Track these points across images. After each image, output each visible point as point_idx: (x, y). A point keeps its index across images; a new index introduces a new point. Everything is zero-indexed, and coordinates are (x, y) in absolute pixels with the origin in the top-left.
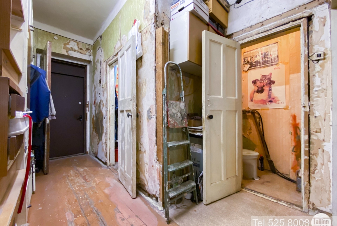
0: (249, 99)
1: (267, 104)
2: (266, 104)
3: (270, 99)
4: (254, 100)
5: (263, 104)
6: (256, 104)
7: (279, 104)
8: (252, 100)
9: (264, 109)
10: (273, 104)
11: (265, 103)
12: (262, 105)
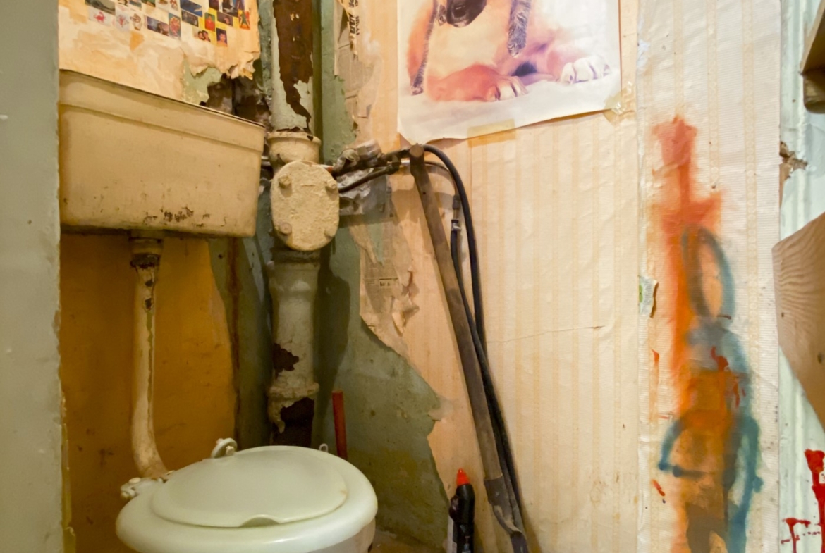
0: (404, 78)
1: (506, 91)
2: (498, 95)
3: (518, 57)
4: (432, 80)
5: (481, 98)
6: (442, 106)
7: (574, 79)
8: (417, 81)
9: (483, 139)
10: (541, 88)
11: (491, 92)
12: (475, 104)
